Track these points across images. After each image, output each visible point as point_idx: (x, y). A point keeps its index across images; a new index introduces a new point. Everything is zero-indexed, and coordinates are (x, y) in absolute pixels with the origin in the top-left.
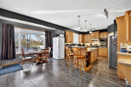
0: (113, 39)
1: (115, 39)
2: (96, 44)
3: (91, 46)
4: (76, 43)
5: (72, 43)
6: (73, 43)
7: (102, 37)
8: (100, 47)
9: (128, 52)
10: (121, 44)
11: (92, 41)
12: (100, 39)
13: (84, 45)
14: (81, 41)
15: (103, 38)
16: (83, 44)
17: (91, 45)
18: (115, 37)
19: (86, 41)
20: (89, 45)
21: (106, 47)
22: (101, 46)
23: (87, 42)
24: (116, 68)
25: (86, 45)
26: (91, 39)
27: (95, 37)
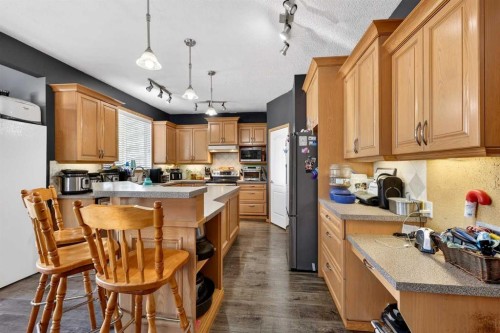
0: (304, 147)
1: (308, 146)
2: (226, 169)
3: (209, 178)
4: (133, 162)
5: (107, 166)
6: (117, 164)
7: (247, 141)
8: (242, 179)
9: (357, 201)
10: (333, 167)
11: (212, 154)
12: (241, 147)
13: (176, 175)
14: (161, 154)
15: (250, 144)
16: (172, 167)
17: (208, 172)
18: (308, 141)
19: (187, 155)
20: (198, 176)
21: (262, 180)
22: (247, 175)
23: (193, 161)
24: (314, 269)
25: (188, 172)
26: (210, 148)
27: (223, 139)
